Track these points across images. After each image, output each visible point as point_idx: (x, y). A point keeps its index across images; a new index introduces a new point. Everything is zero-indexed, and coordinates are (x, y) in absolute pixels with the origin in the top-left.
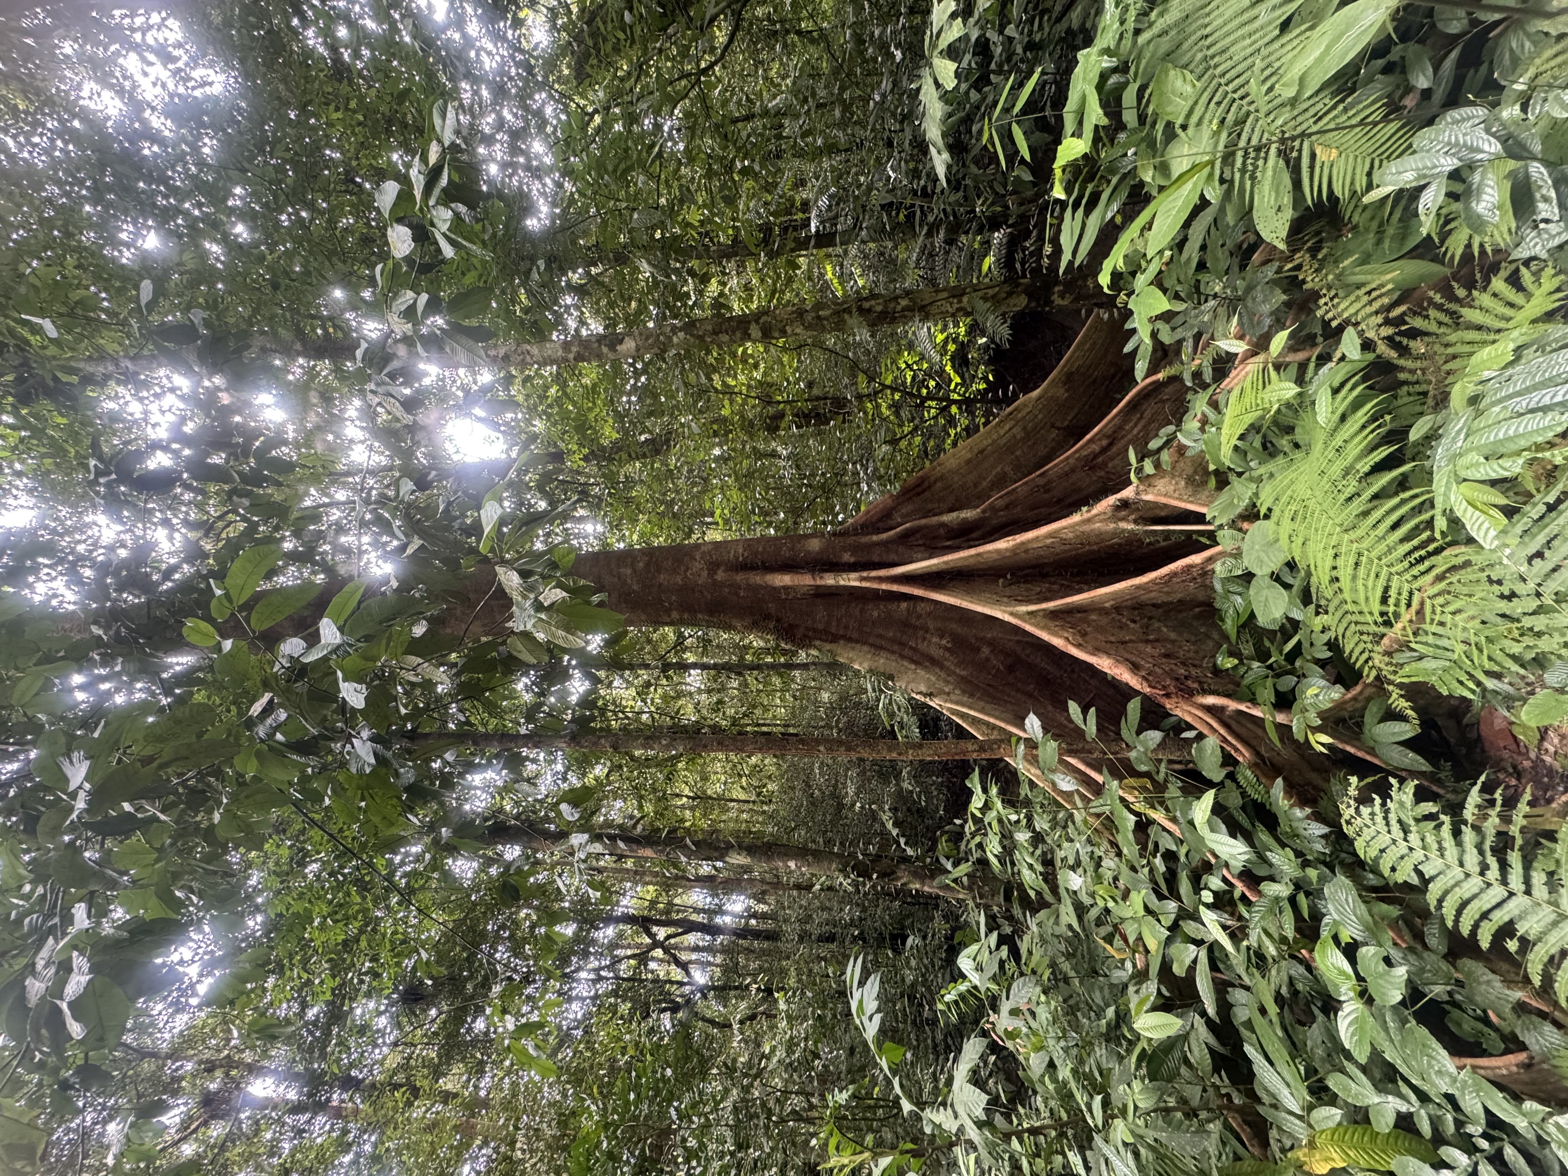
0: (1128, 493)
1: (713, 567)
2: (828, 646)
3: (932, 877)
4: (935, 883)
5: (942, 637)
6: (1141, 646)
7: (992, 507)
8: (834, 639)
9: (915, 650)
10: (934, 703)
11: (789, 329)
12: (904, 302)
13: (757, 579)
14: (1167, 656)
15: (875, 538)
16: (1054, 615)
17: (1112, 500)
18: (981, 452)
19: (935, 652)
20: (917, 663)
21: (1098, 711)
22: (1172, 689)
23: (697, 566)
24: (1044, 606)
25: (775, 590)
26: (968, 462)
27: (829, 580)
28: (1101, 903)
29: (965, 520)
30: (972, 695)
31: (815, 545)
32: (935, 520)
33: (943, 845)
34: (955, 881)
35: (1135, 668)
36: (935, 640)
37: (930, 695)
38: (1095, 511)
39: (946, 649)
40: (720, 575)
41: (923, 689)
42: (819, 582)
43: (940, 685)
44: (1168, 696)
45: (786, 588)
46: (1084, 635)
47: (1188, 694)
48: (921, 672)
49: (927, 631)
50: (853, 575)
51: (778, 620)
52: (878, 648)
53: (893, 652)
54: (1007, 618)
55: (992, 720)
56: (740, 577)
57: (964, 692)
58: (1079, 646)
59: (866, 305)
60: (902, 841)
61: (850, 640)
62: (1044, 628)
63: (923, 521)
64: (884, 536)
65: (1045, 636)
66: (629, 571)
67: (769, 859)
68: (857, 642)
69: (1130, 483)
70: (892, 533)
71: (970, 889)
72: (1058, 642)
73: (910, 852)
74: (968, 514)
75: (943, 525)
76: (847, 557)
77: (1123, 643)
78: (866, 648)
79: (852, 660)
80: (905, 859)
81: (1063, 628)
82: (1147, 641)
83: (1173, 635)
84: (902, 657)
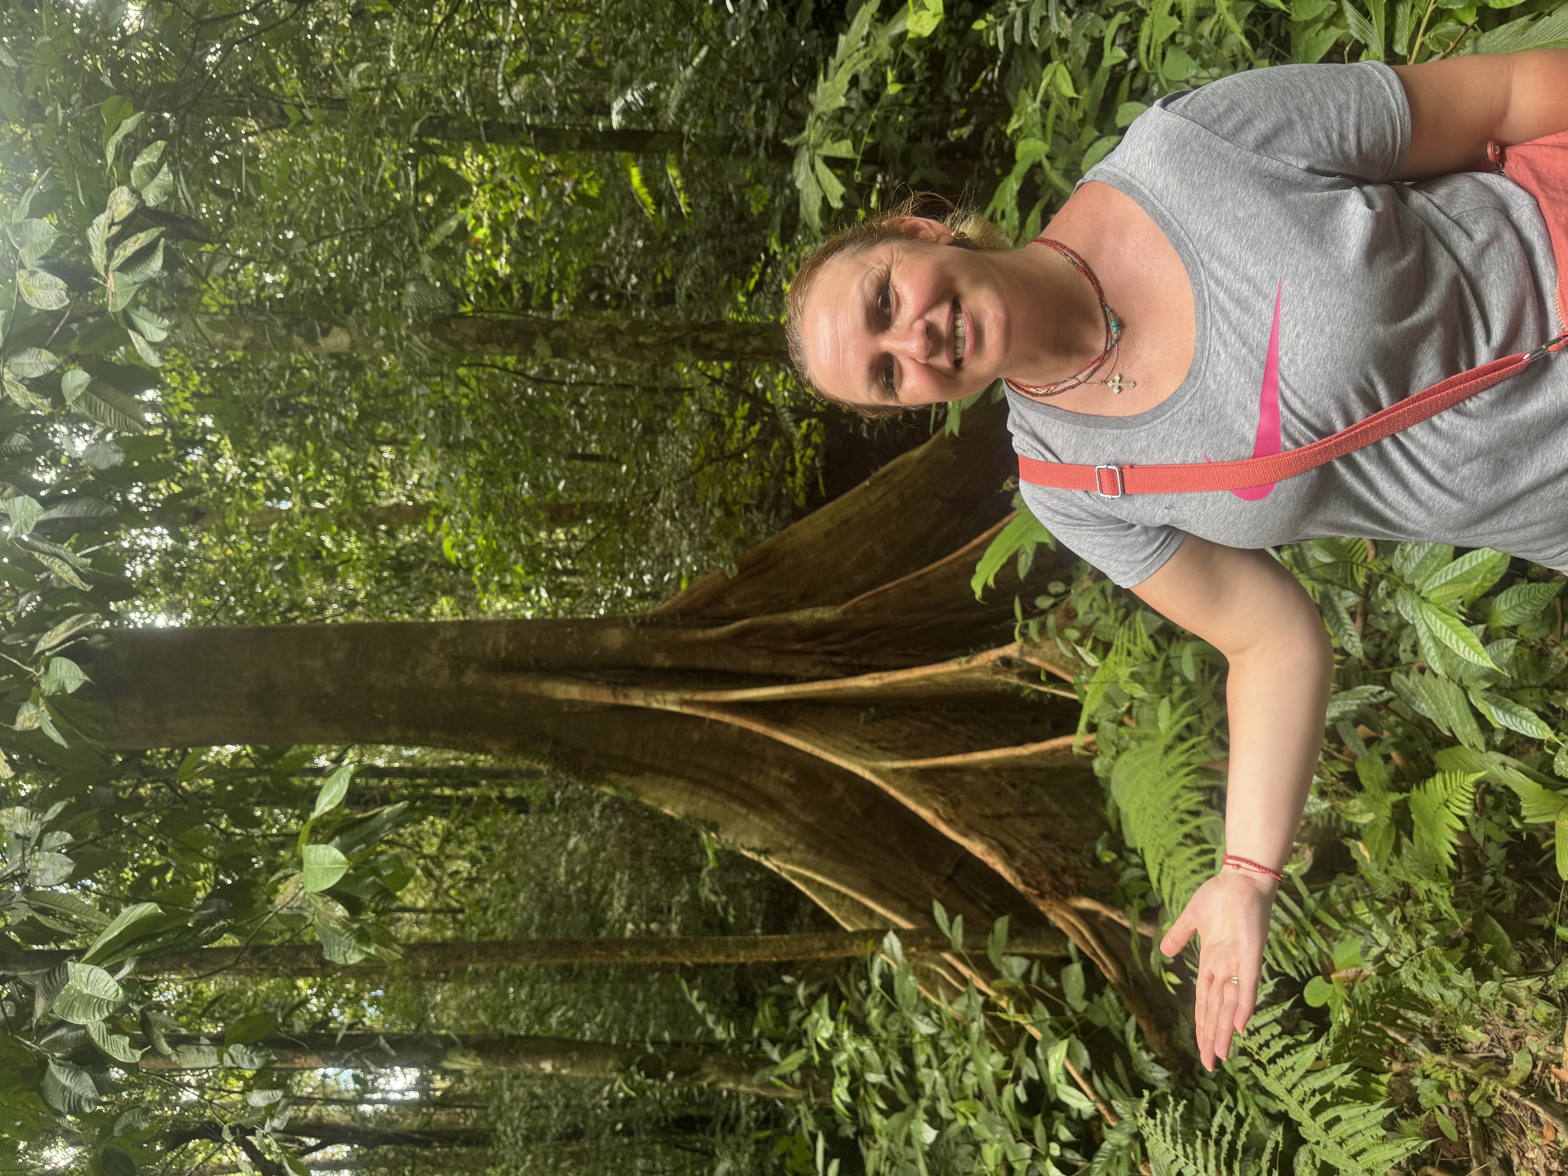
0: (1011, 650)
1: (459, 664)
2: (627, 781)
3: (752, 1071)
4: (755, 1080)
5: (783, 769)
6: (1019, 822)
7: (855, 607)
8: (636, 770)
9: (747, 786)
10: (771, 864)
11: (593, 353)
12: (756, 343)
13: (528, 686)
14: (1046, 837)
15: (700, 635)
16: (923, 774)
17: (994, 654)
18: (846, 522)
19: (773, 789)
20: (749, 805)
21: (965, 920)
22: (1047, 887)
23: (433, 660)
24: (913, 764)
25: (554, 704)
26: (828, 534)
27: (637, 699)
28: (961, 1122)
29: (821, 622)
30: (819, 852)
31: (615, 638)
32: (782, 617)
33: (766, 1013)
34: (782, 1078)
35: (1009, 855)
36: (775, 772)
37: (766, 852)
38: (974, 663)
39: (788, 785)
40: (470, 678)
41: (756, 842)
42: (622, 701)
43: (779, 836)
44: (1042, 896)
45: (571, 702)
46: (955, 804)
47: (1062, 894)
48: (755, 819)
49: (764, 760)
50: (672, 696)
51: (556, 742)
52: (697, 783)
53: (717, 790)
54: (868, 775)
55: (843, 889)
56: (502, 683)
57: (809, 847)
58: (949, 822)
59: (705, 338)
60: (710, 1019)
61: (658, 771)
62: (912, 794)
63: (766, 619)
64: (713, 633)
65: (911, 804)
66: (318, 664)
67: (512, 1059)
68: (668, 774)
69: (1012, 640)
70: (724, 629)
71: (803, 1085)
72: (926, 814)
73: (720, 1033)
74: (825, 614)
75: (792, 625)
76: (661, 660)
77: (999, 817)
78: (680, 784)
79: (661, 802)
80: (713, 1046)
81: (932, 793)
82: (1026, 816)
83: (1054, 807)
84: (731, 796)
